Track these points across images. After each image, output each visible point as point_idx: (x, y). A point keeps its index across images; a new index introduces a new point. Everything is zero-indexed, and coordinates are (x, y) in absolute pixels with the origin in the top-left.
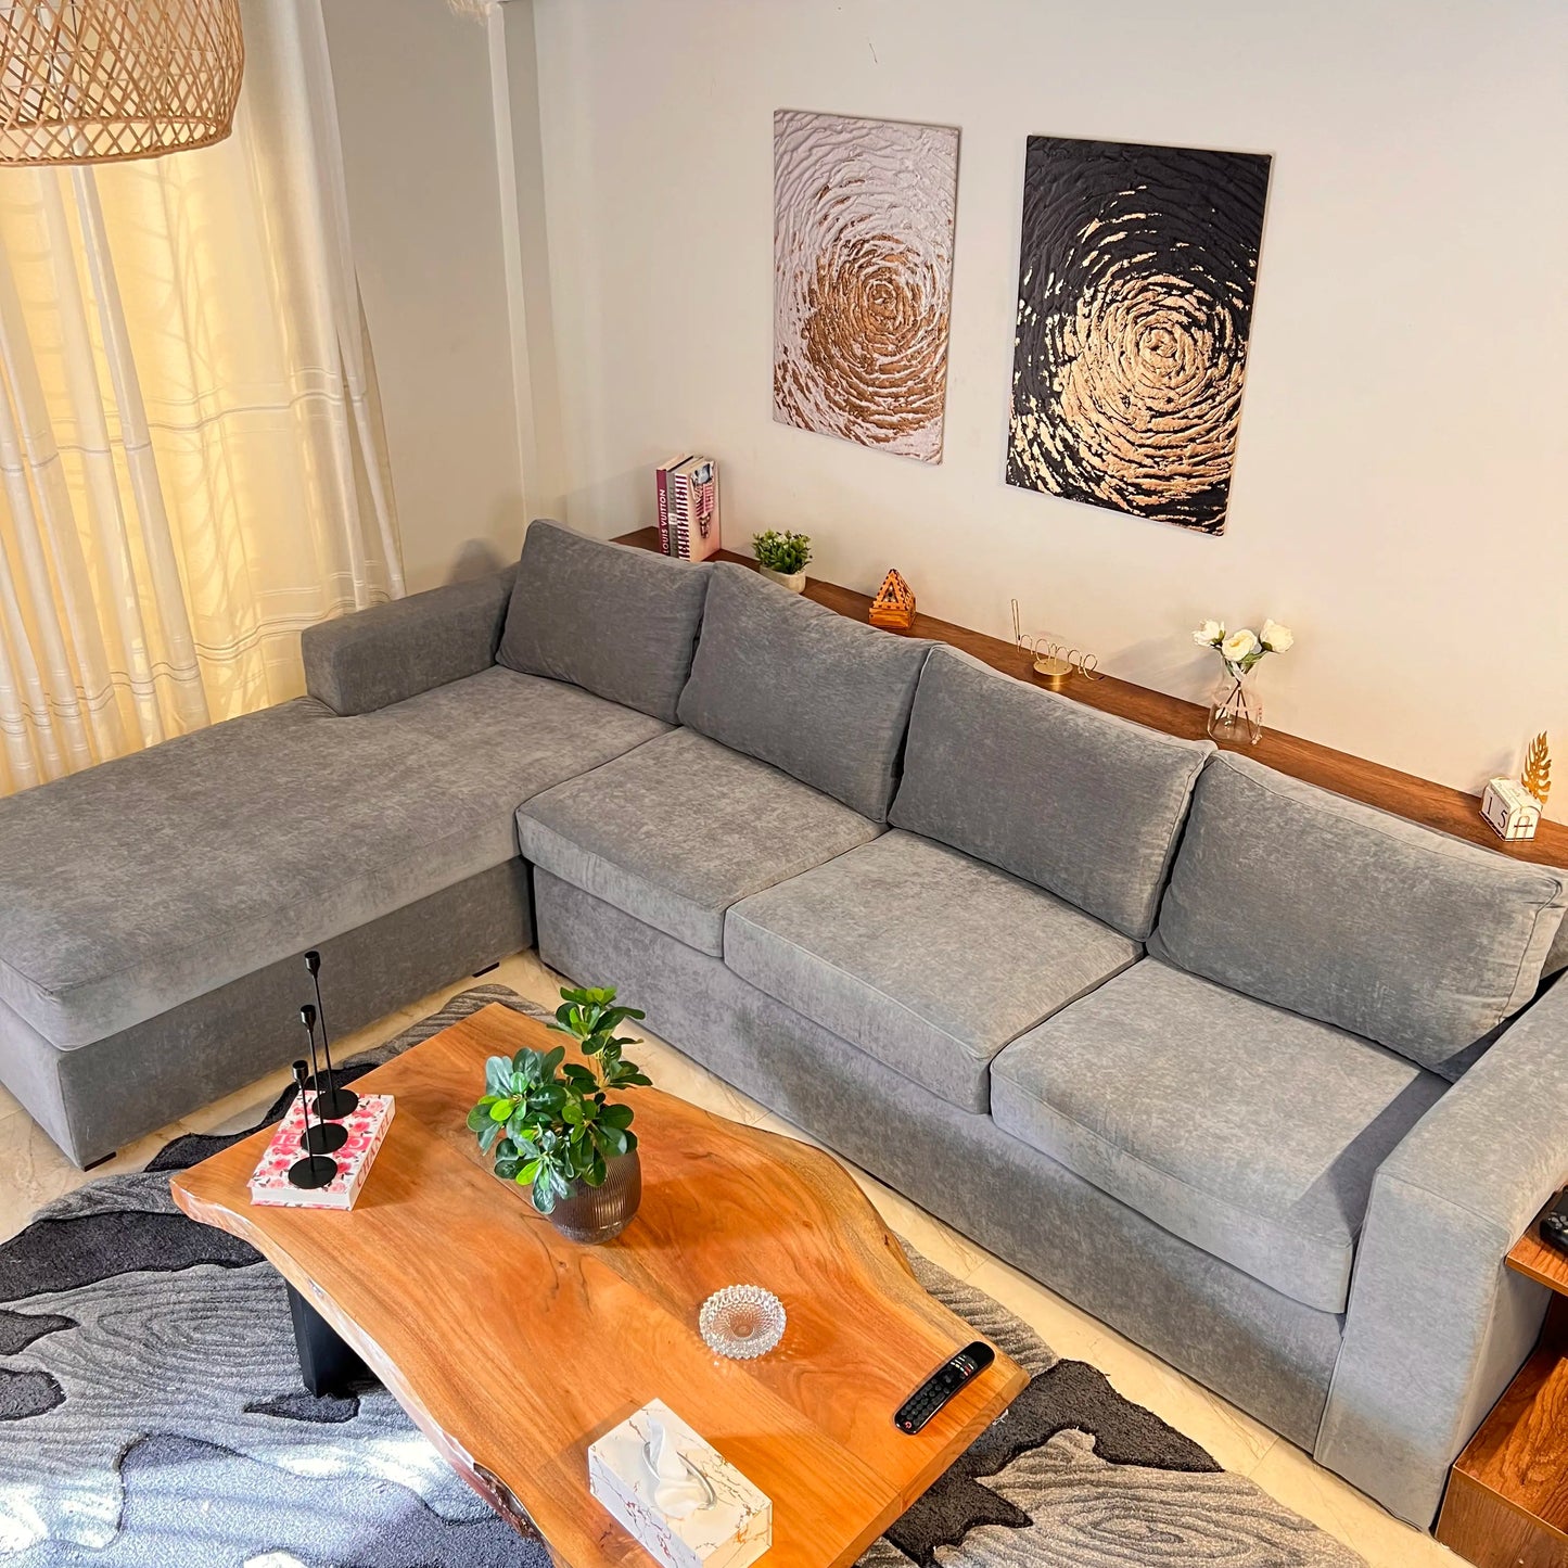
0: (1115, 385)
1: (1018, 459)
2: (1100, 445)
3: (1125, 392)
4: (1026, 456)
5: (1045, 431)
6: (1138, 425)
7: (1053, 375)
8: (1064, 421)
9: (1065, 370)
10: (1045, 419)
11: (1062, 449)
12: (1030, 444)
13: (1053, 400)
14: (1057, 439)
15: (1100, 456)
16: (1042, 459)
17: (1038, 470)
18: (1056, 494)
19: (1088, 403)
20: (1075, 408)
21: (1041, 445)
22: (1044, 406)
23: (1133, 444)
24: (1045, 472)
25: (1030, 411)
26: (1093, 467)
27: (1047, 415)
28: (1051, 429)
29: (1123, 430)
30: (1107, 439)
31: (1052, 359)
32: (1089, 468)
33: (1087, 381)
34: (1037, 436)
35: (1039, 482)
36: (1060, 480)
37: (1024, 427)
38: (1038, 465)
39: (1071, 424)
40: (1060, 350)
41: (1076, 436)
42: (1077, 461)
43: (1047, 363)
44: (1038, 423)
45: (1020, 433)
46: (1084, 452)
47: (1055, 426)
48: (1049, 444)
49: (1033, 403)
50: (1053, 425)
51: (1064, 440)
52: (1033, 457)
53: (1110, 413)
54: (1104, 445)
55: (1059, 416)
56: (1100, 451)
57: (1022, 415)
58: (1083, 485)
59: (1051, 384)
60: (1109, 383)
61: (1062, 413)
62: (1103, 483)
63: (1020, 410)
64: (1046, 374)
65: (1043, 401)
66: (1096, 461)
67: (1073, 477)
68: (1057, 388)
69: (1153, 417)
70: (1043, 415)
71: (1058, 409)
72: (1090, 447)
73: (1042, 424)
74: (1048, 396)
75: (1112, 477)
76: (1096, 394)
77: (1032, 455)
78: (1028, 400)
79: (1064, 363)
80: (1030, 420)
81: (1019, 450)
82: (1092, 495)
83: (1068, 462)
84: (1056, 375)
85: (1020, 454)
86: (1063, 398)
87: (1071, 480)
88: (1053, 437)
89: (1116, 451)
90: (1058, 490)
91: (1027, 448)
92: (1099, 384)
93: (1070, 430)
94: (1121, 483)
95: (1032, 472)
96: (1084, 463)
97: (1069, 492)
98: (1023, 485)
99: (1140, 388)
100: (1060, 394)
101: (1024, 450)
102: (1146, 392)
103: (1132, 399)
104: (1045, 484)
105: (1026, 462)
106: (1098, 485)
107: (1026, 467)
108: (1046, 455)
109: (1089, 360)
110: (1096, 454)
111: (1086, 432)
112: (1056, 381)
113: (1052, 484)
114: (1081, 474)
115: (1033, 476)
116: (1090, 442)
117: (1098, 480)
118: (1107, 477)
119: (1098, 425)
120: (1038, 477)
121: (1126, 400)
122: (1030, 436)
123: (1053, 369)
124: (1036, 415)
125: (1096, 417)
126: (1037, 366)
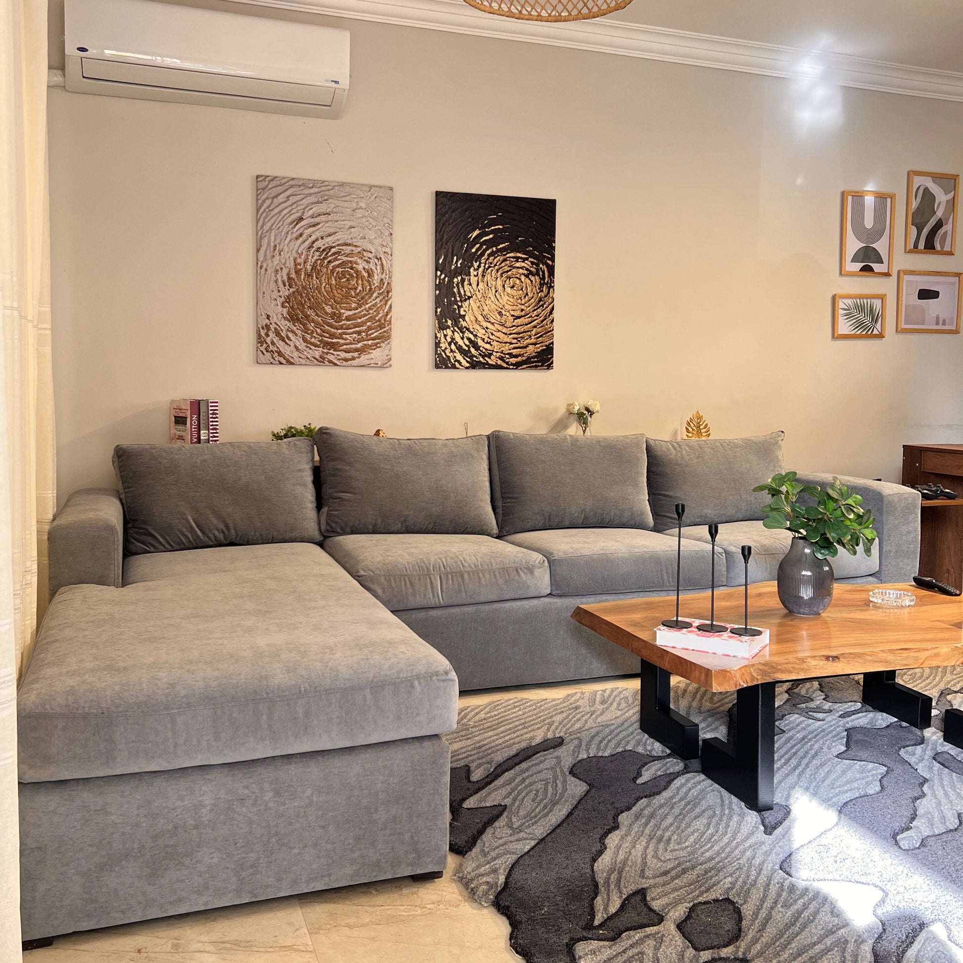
0: (493, 306)
1: (443, 353)
2: (489, 338)
3: (500, 310)
4: (447, 352)
5: (457, 337)
6: (508, 324)
7: (459, 307)
8: (468, 329)
9: (467, 303)
10: (457, 330)
11: (467, 343)
12: (450, 344)
13: (461, 320)
14: (465, 339)
15: (489, 343)
16: (457, 351)
17: (455, 357)
18: (467, 368)
19: (480, 318)
20: (474, 322)
21: (456, 344)
22: (456, 323)
23: (506, 334)
24: (459, 357)
25: (448, 327)
26: (486, 350)
27: (458, 328)
28: (461, 335)
29: (500, 328)
30: (492, 334)
31: (458, 299)
32: (484, 351)
33: (479, 307)
34: (453, 339)
35: (456, 363)
36: (469, 360)
37: (445, 336)
38: (455, 354)
39: (472, 330)
40: (463, 294)
41: (475, 336)
42: (477, 348)
43: (456, 302)
44: (453, 332)
45: (443, 340)
46: (480, 343)
47: (463, 333)
48: (460, 342)
49: (449, 323)
50: (461, 332)
51: (469, 339)
52: (452, 351)
53: (493, 321)
54: (491, 337)
55: (465, 327)
56: (489, 340)
57: (443, 330)
58: (481, 359)
59: (459, 311)
60: (490, 306)
61: (466, 325)
62: (492, 357)
63: (442, 327)
64: (456, 307)
65: (455, 321)
66: (488, 346)
67: (476, 357)
68: (462, 313)
69: (514, 319)
70: (456, 328)
71: (464, 324)
72: (483, 340)
73: (456, 333)
74: (457, 318)
75: (497, 352)
76: (484, 313)
77: (451, 350)
78: (446, 321)
79: (466, 300)
80: (449, 332)
81: (443, 348)
82: (487, 363)
83: (472, 350)
84: (462, 306)
85: (444, 351)
86: (467, 318)
87: (474, 359)
88: (462, 338)
89: (497, 339)
90: (468, 365)
91: (448, 347)
92: (486, 308)
93: (472, 333)
94: (502, 355)
95: (452, 358)
96: (481, 349)
97: (474, 365)
98: (447, 367)
99: (507, 307)
100: (465, 315)
101: (446, 348)
102: (511, 308)
103: (504, 313)
104: (460, 363)
105: (448, 354)
106: (490, 358)
107: (448, 357)
108: (460, 348)
109: (479, 297)
110: (487, 343)
111: (481, 333)
112: (462, 310)
113: (464, 363)
114: (480, 354)
115: (452, 361)
116: (483, 337)
117: (489, 356)
118: (494, 353)
119: (487, 328)
120: (456, 361)
121: (500, 314)
122: (449, 340)
123: (460, 304)
124: (452, 329)
125: (485, 324)
126: (450, 303)
